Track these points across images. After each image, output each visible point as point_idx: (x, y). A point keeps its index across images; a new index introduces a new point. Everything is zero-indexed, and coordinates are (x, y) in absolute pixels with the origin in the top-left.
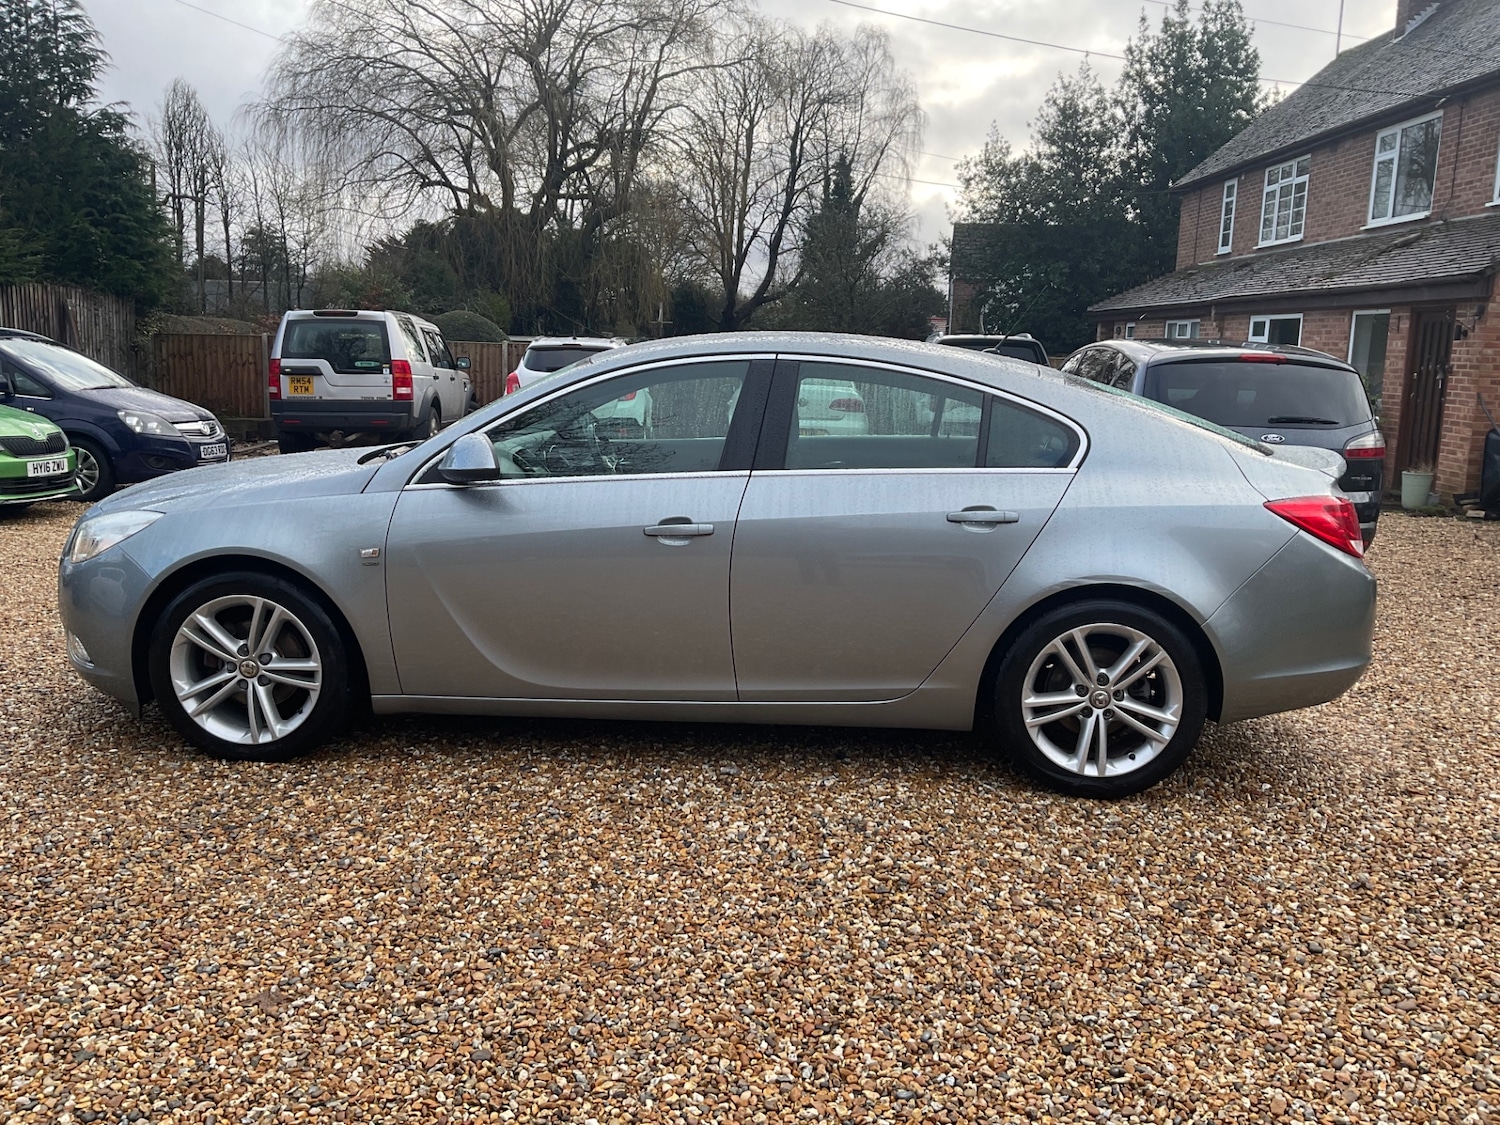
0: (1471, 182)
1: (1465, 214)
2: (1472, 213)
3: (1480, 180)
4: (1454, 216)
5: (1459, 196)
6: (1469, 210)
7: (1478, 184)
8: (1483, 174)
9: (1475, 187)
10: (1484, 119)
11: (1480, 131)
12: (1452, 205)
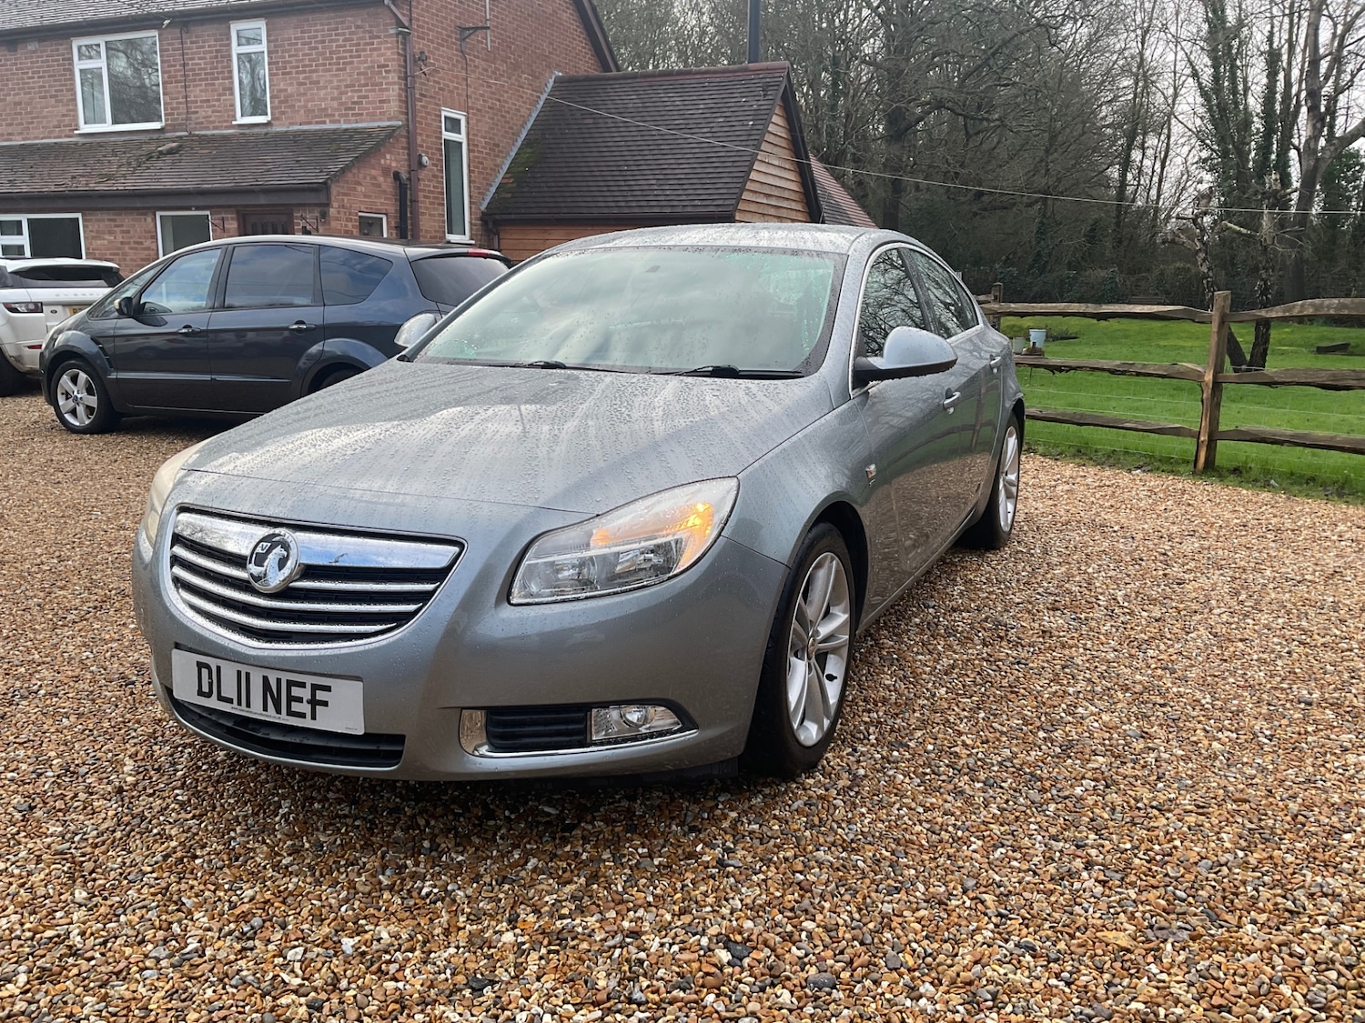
0: (208, 101)
1: (207, 128)
2: (215, 128)
3: (219, 100)
4: (196, 129)
5: (197, 112)
6: (211, 126)
7: (217, 103)
8: (220, 95)
9: (214, 106)
10: (209, 46)
11: (208, 56)
12: (190, 119)
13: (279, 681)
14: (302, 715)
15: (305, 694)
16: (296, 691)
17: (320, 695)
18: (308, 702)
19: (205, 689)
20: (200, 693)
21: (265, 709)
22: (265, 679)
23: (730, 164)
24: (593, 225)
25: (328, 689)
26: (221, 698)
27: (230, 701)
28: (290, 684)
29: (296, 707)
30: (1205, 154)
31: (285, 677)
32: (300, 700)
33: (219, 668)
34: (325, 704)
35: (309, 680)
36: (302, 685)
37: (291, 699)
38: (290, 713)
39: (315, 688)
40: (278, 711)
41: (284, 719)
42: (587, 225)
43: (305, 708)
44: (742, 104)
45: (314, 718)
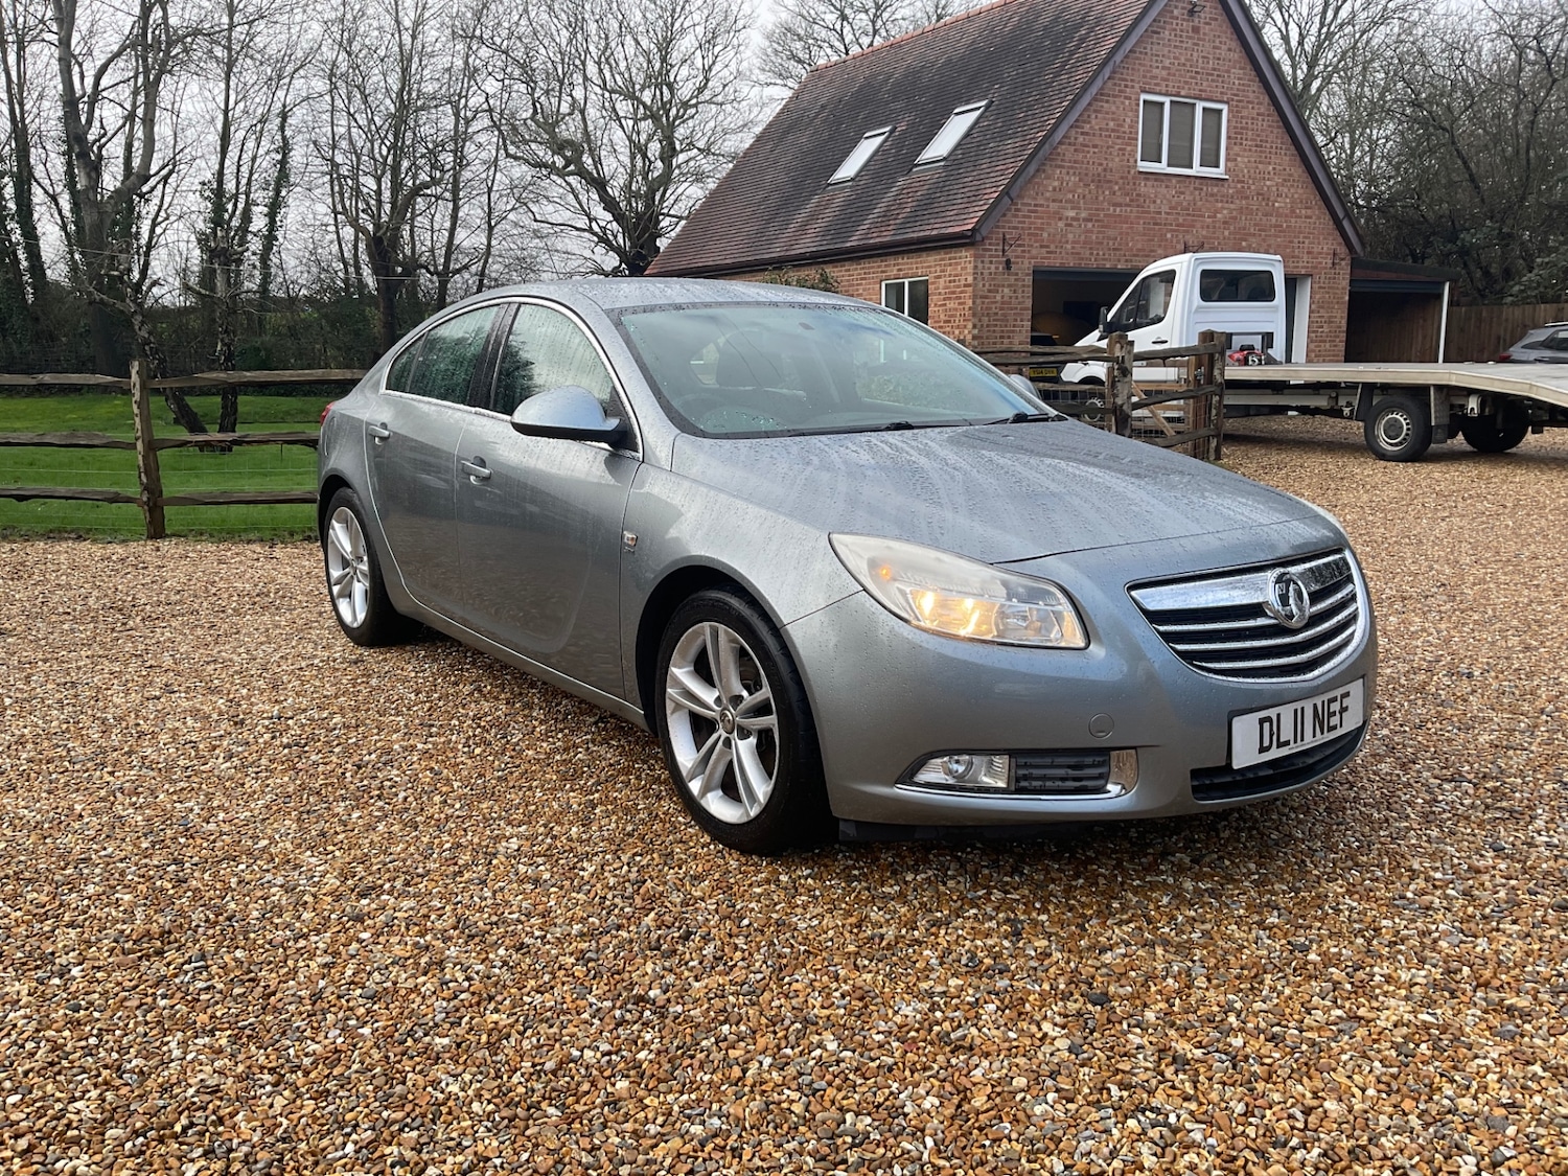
14: (1334, 728)
15: (1337, 706)
17: (1345, 703)
19: (1266, 742)
20: (1262, 749)
25: (1348, 694)
26: (1279, 745)
27: (1288, 743)
33: (1278, 716)
35: (1339, 693)
36: (1335, 700)
39: (1343, 697)
43: (1336, 720)
45: (1341, 724)
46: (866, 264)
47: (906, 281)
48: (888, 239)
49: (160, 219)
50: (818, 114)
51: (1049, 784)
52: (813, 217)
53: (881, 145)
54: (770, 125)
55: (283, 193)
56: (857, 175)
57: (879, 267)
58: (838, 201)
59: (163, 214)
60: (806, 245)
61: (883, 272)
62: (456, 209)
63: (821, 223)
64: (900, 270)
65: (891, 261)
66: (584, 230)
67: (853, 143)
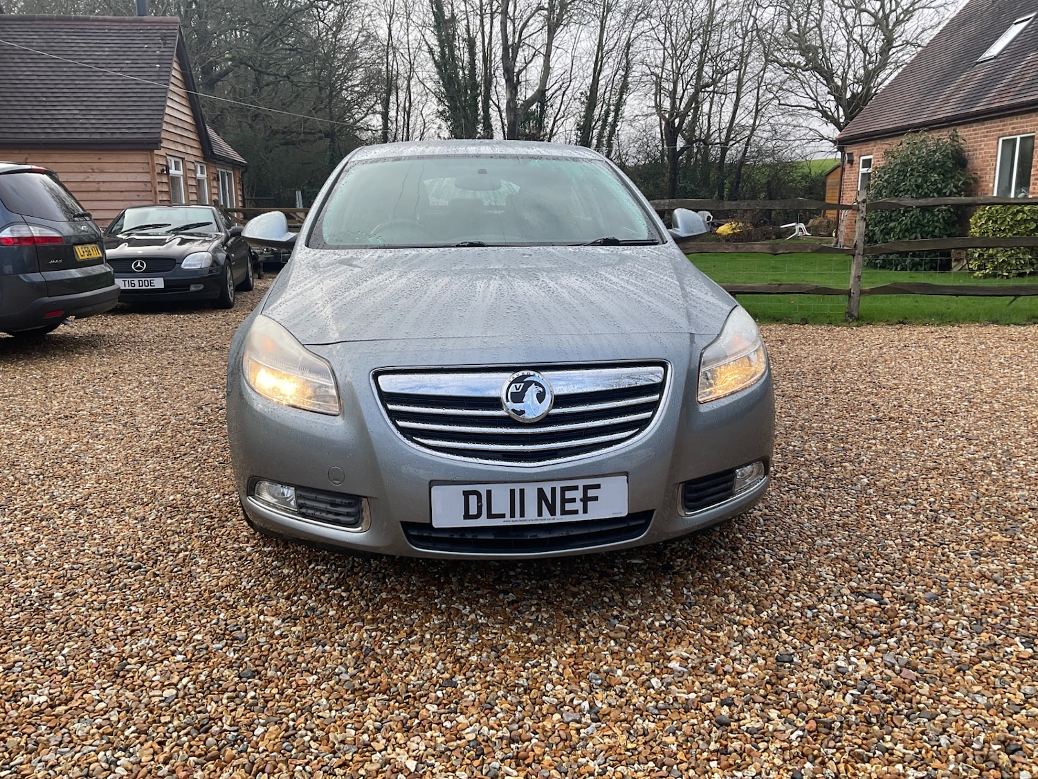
13: (553, 490)
14: (576, 512)
15: (578, 494)
16: (569, 495)
17: (591, 493)
18: (581, 500)
19: (473, 511)
20: (467, 516)
21: (540, 514)
22: (540, 491)
23: (148, 99)
24: (20, 149)
25: (598, 486)
26: (490, 516)
27: (503, 516)
28: (564, 490)
29: (569, 507)
30: (441, 108)
31: (558, 485)
32: (573, 500)
33: (489, 492)
34: (595, 499)
35: (581, 483)
36: (576, 488)
37: (564, 501)
38: (564, 512)
39: (586, 488)
40: (553, 513)
41: (559, 518)
42: (15, 149)
43: (578, 505)
44: (144, 49)
45: (585, 511)
46: (988, 124)
47: (1018, 138)
48: (1005, 103)
49: (559, 116)
50: (988, 8)
51: (318, 513)
52: (958, 90)
53: (1025, 28)
54: (952, 20)
55: (624, 97)
56: (1000, 54)
57: (998, 126)
58: (980, 76)
59: (561, 113)
60: (947, 111)
61: (1000, 130)
62: (738, 100)
63: (962, 94)
64: (1013, 128)
65: (1008, 121)
66: (813, 109)
67: (1006, 27)
